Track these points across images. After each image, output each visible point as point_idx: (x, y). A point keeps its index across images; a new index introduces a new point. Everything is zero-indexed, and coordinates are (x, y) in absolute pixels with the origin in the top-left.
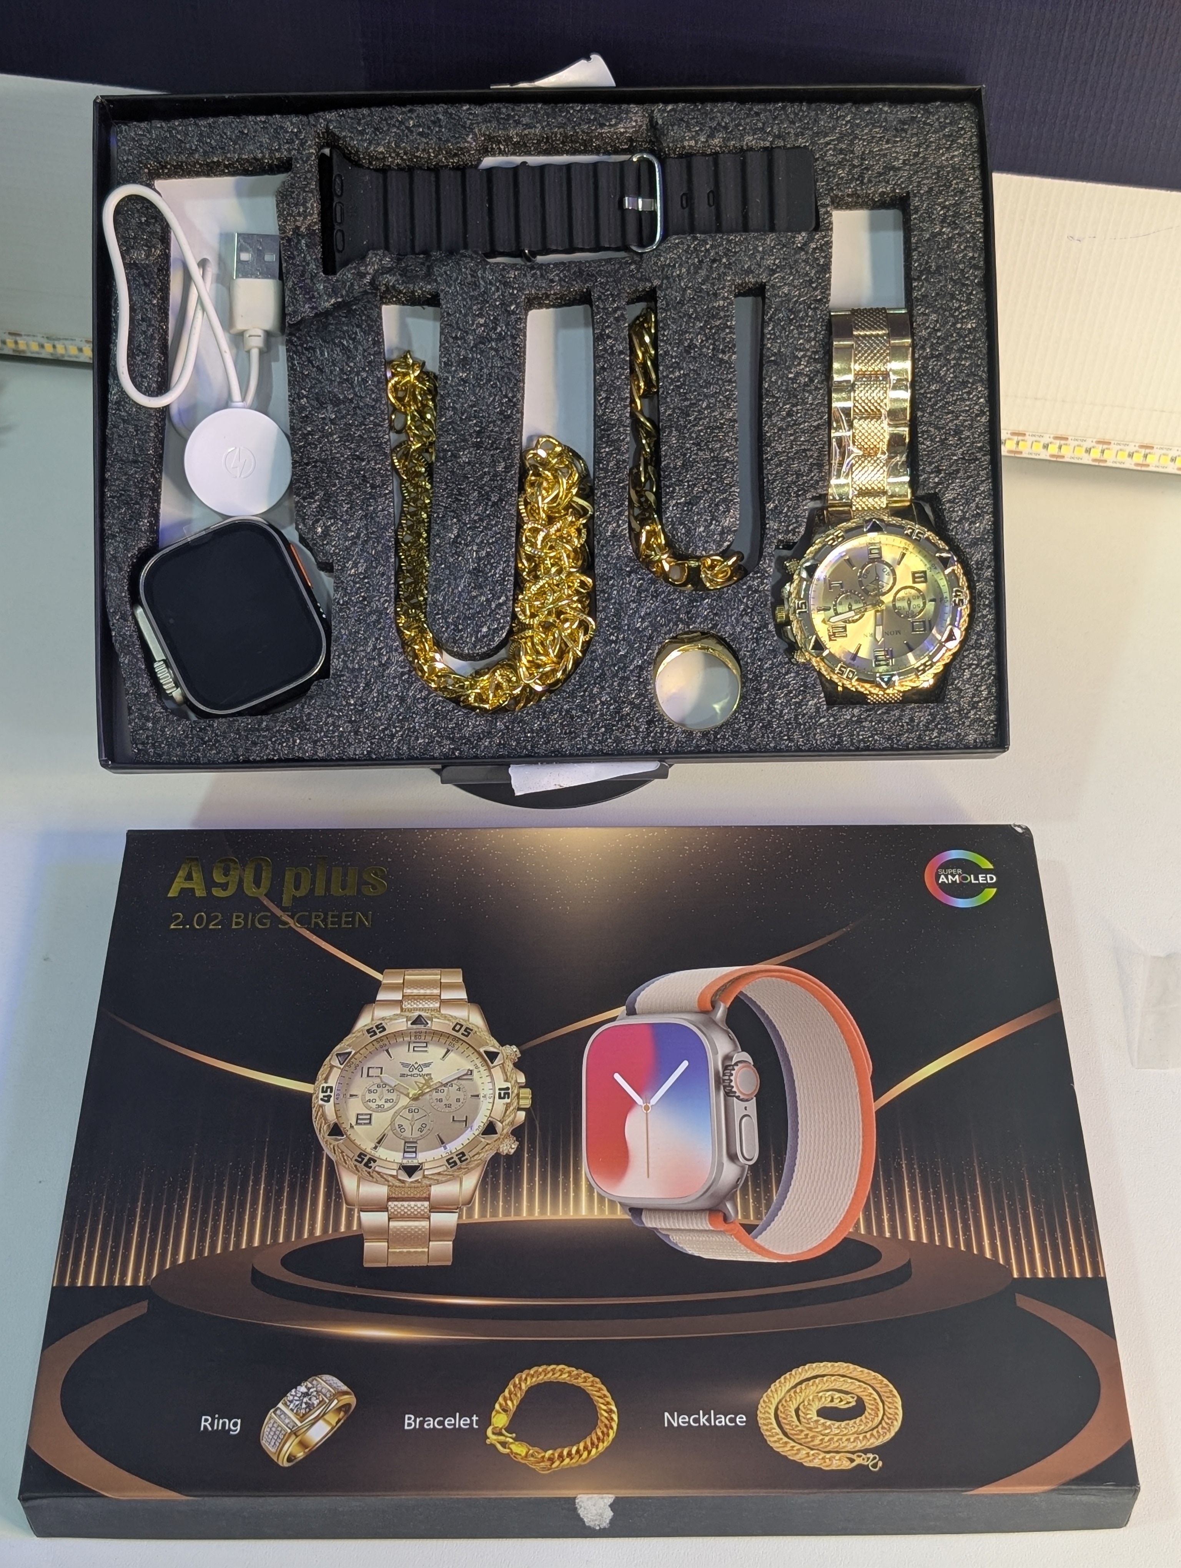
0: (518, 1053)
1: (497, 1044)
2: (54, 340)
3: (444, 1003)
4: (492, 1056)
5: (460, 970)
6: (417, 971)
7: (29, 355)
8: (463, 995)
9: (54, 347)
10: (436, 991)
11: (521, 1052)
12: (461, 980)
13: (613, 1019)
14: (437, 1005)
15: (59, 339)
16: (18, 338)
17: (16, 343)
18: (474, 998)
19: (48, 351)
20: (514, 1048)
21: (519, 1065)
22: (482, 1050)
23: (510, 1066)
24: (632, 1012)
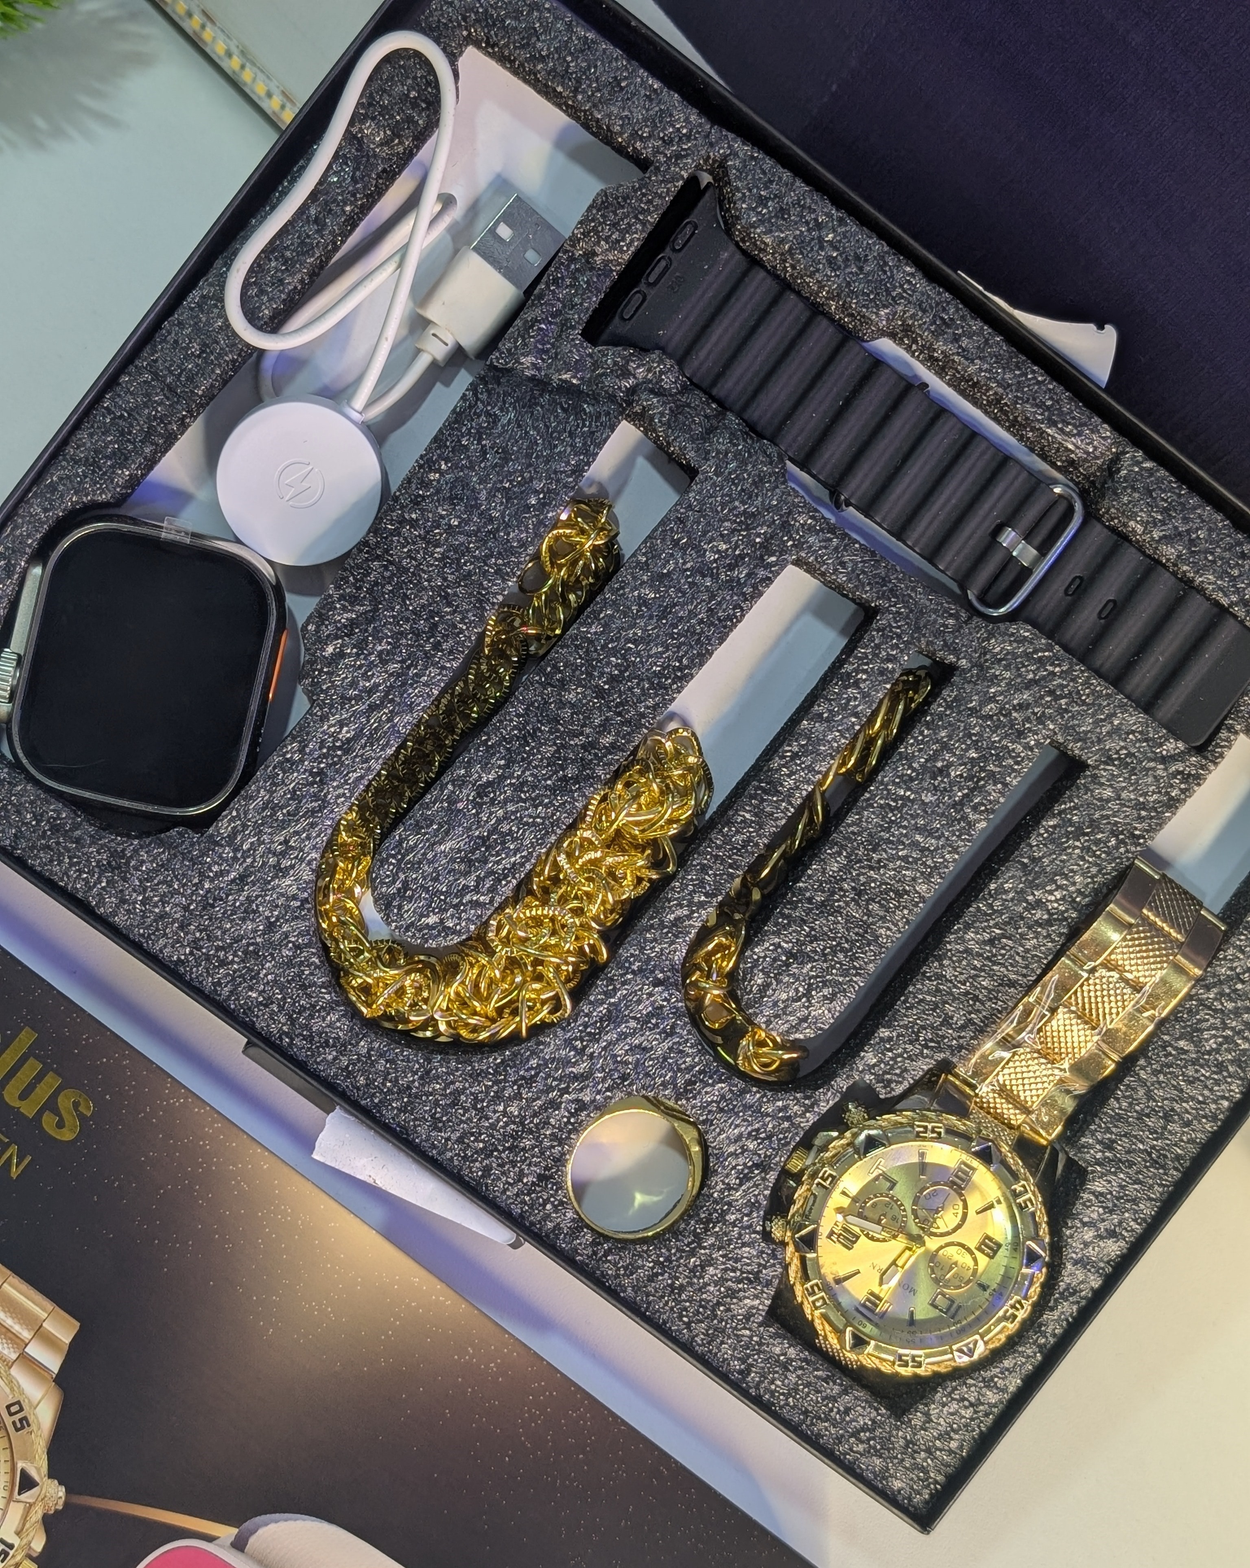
0: (61, 1502)
1: (45, 1469)
2: (248, 60)
3: (25, 1359)
4: (27, 1483)
5: (78, 1324)
6: (24, 1286)
7: (208, 50)
8: (53, 1363)
9: (243, 67)
10: (26, 1335)
11: (66, 1504)
12: (68, 1341)
13: (210, 1539)
14: (14, 1356)
15: (253, 64)
16: (209, 25)
17: (203, 27)
18: (62, 1380)
19: (233, 64)
20: (62, 1492)
21: (49, 1522)
22: (20, 1465)
23: (37, 1515)
24: (239, 1545)
